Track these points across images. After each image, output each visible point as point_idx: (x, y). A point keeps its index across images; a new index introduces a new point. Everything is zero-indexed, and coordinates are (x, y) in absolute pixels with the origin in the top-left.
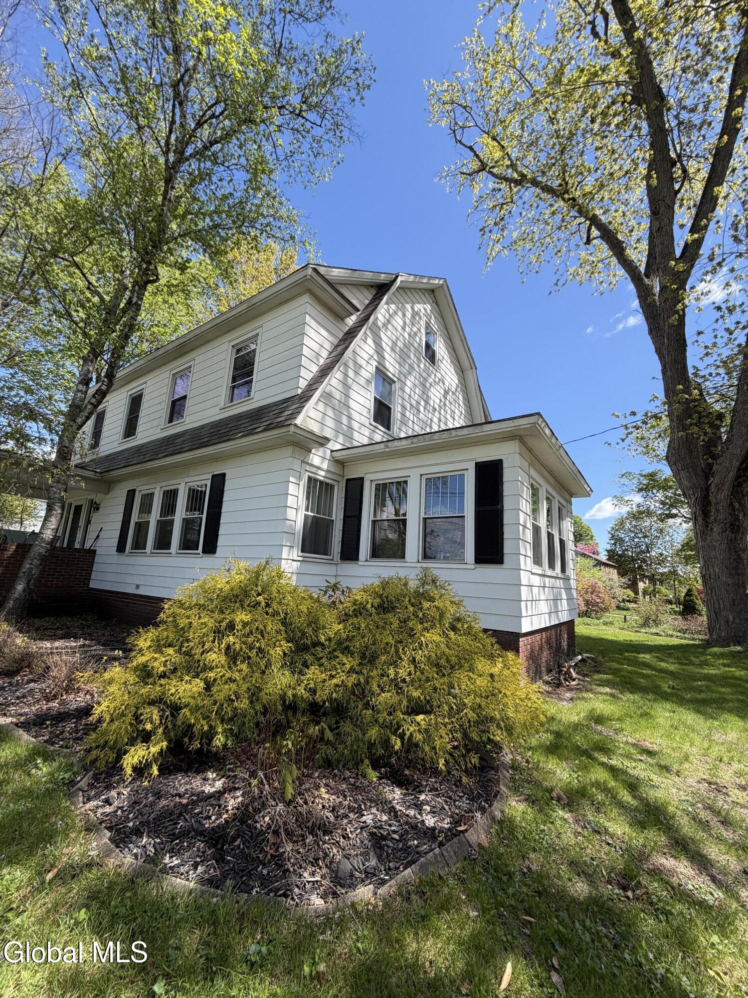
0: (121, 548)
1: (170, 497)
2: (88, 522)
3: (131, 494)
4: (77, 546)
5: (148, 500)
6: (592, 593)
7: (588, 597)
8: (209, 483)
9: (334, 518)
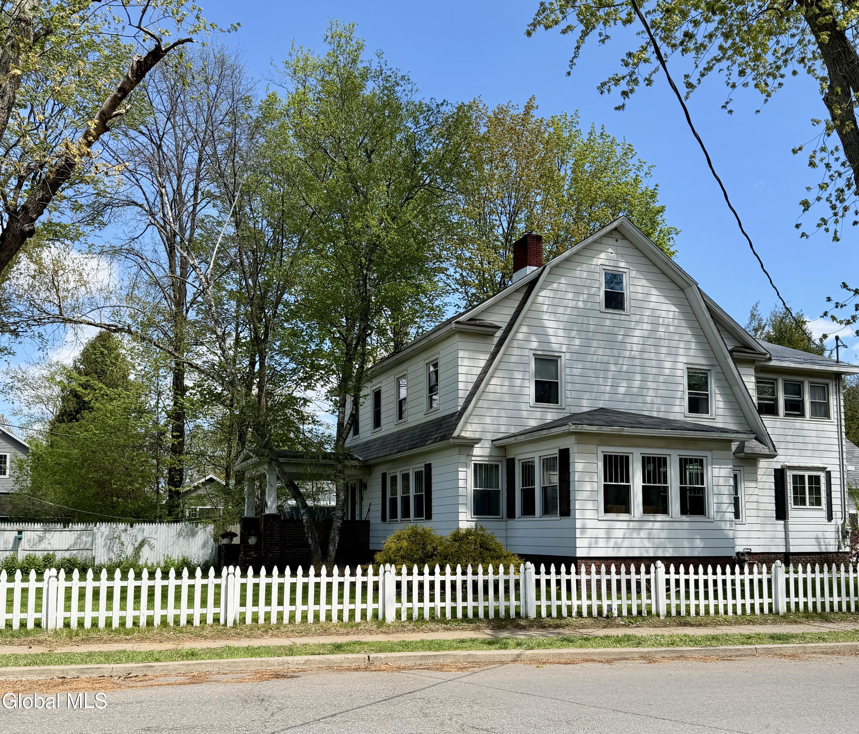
0: (384, 519)
1: (406, 477)
2: (362, 499)
3: (384, 476)
4: (357, 518)
5: (394, 479)
8: (423, 469)
9: (500, 489)
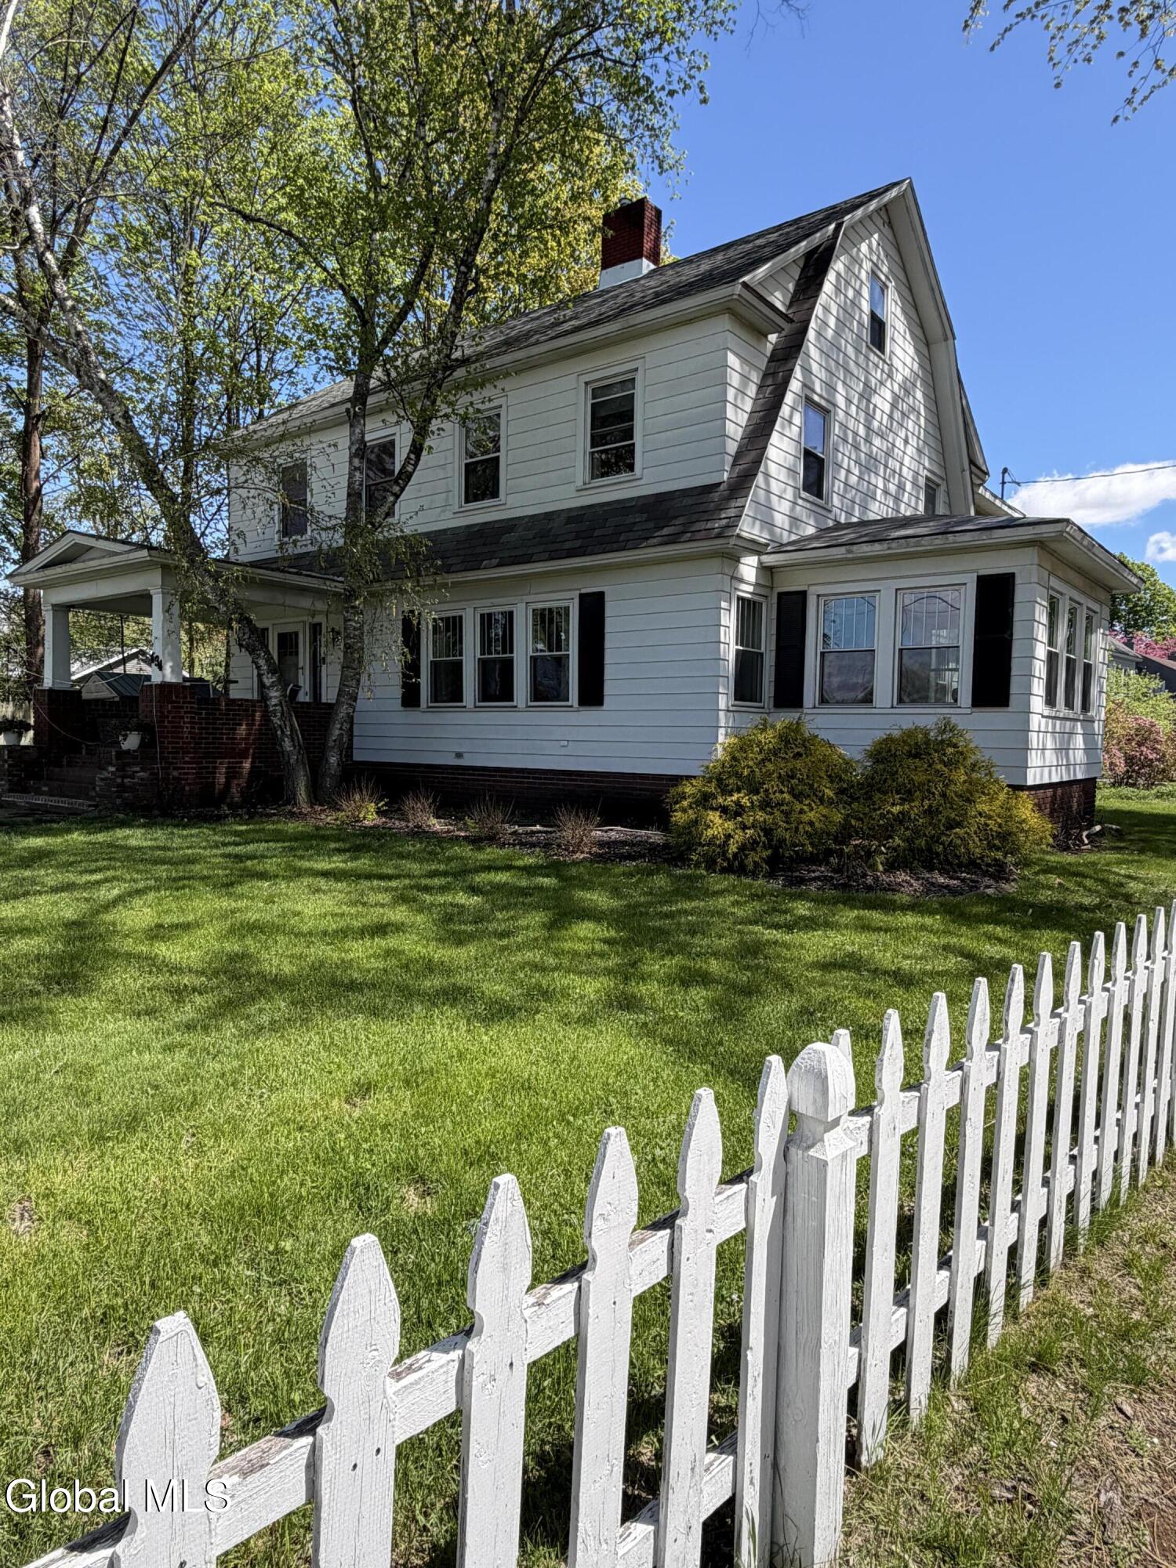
0: (410, 698)
3: (411, 616)
6: (1140, 744)
7: (1133, 749)
8: (575, 606)
9: (763, 649)
